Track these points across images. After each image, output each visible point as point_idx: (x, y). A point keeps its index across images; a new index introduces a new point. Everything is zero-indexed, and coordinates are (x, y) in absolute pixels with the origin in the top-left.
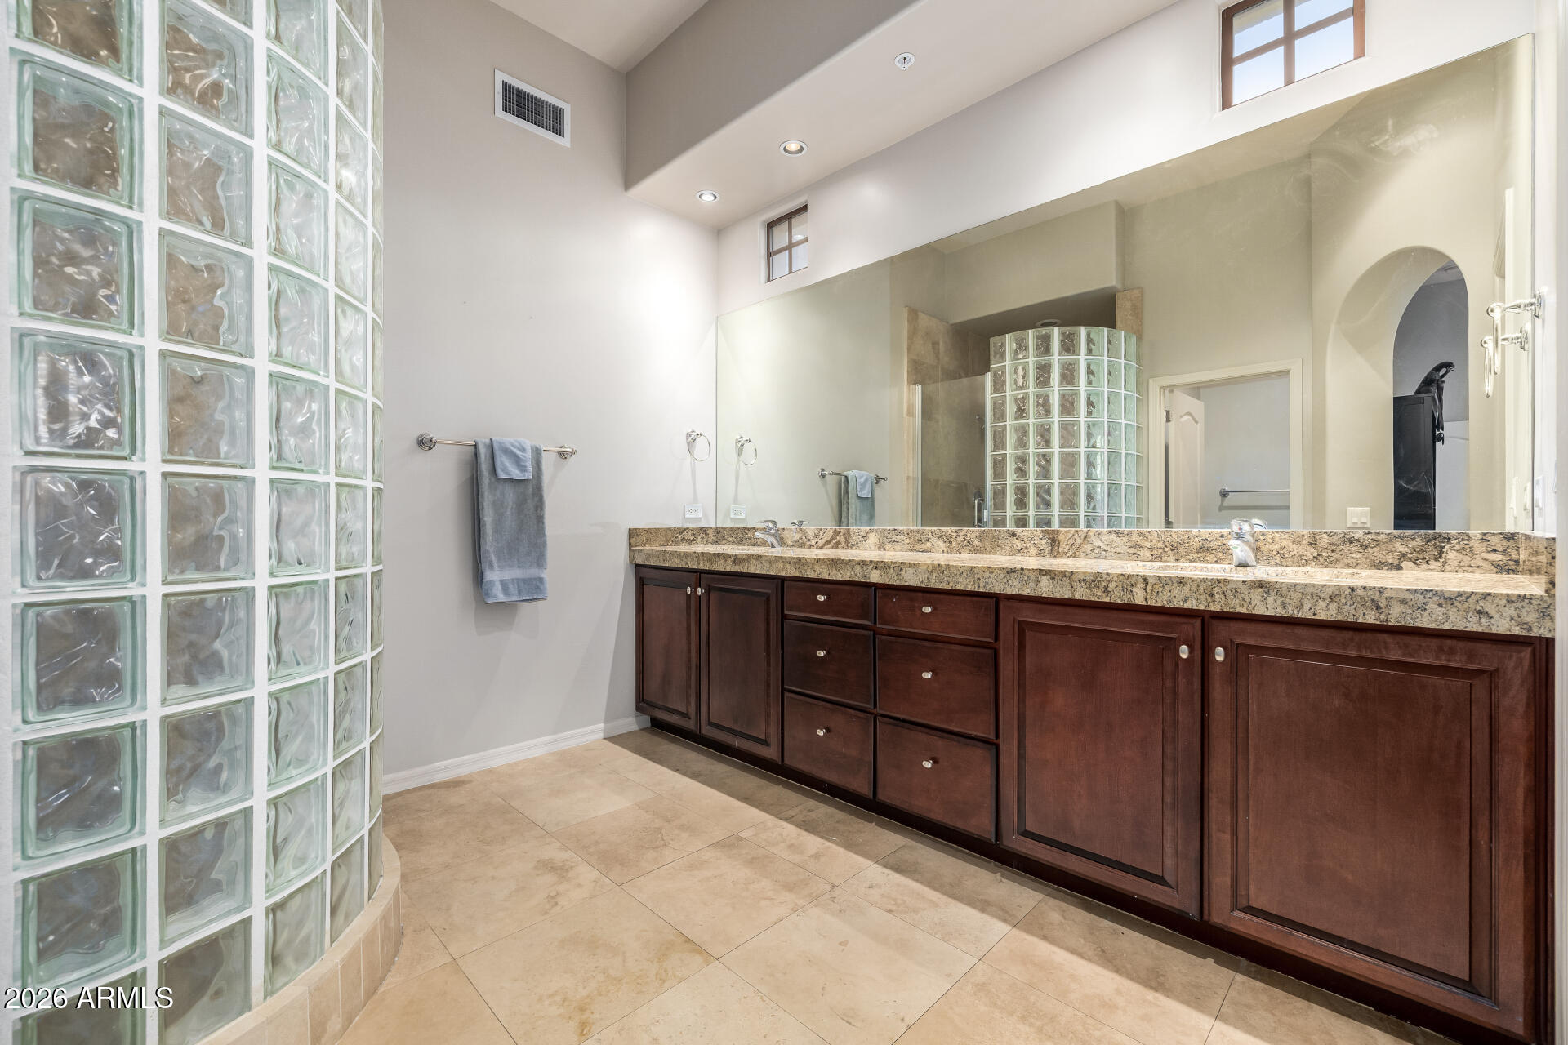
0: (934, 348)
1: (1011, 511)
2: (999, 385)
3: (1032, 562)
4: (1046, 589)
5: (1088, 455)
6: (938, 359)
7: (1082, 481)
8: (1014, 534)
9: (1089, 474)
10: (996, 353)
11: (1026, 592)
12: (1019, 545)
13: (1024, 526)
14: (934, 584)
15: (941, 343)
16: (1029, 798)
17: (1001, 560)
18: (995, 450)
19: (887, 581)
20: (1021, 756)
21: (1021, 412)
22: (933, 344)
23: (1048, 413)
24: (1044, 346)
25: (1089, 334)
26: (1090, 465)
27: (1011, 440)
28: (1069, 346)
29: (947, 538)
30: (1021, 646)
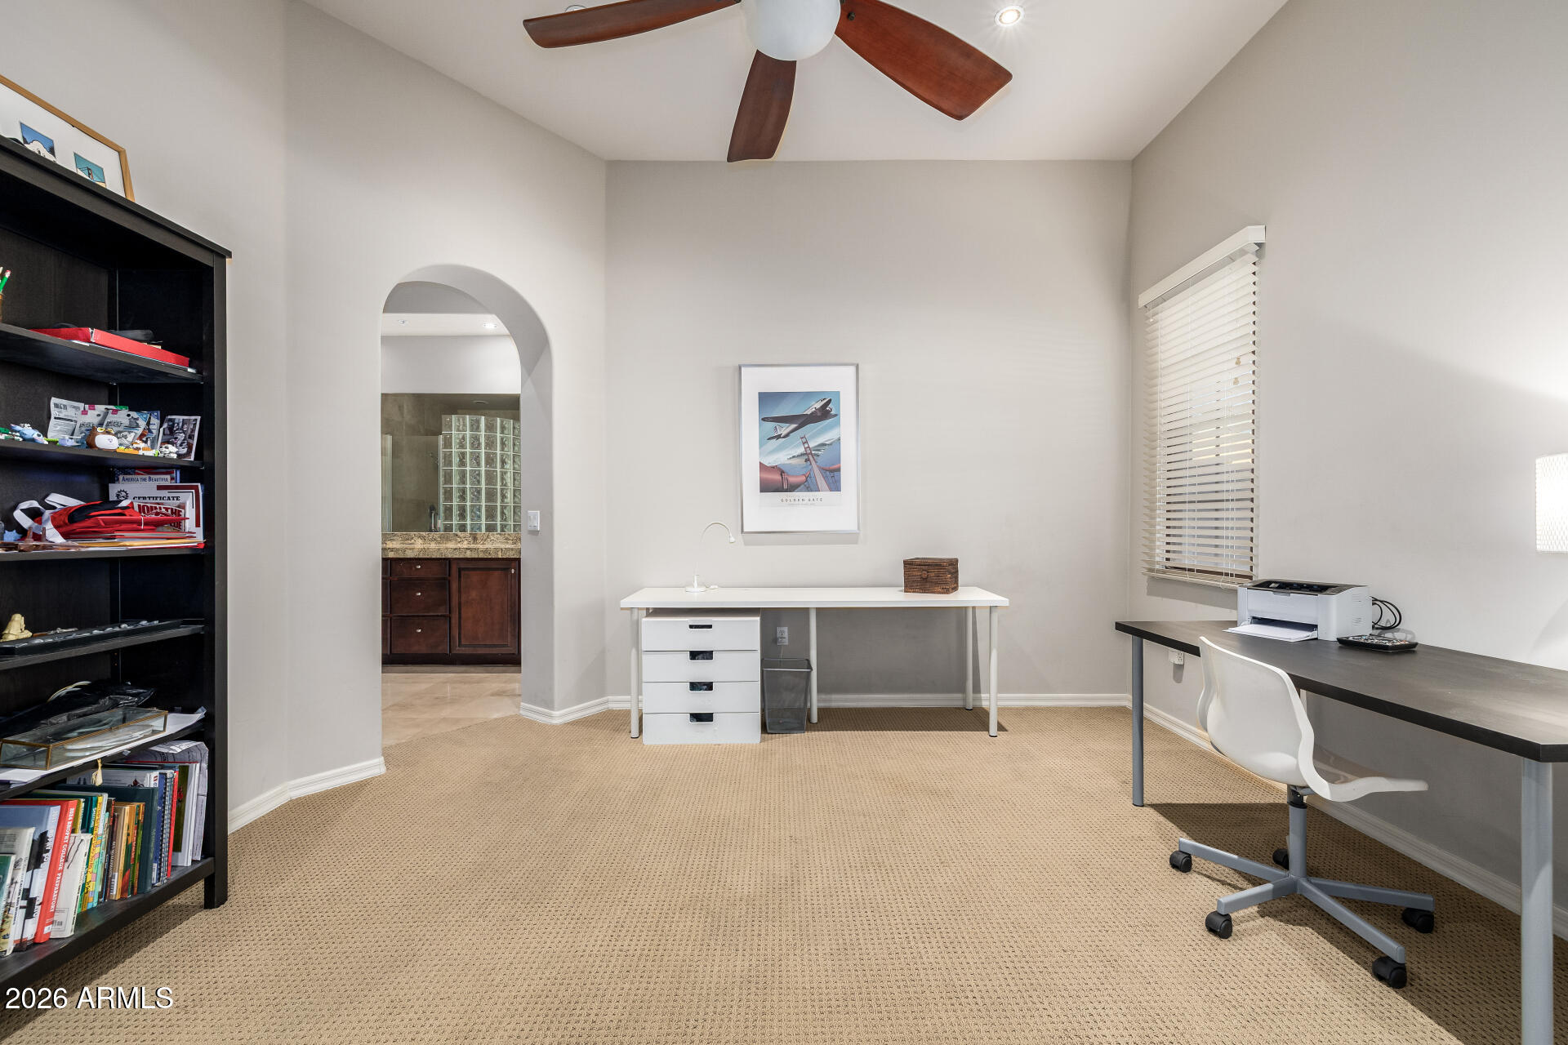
0: (400, 410)
1: (455, 522)
2: (448, 444)
3: (465, 545)
4: (469, 555)
5: (502, 490)
6: (403, 417)
7: (499, 504)
8: (457, 535)
9: (502, 501)
10: (446, 425)
11: (461, 556)
12: (459, 540)
13: (464, 531)
14: (421, 556)
15: (405, 406)
16: (463, 632)
17: (451, 545)
18: (445, 484)
19: (398, 556)
20: (460, 618)
21: (462, 463)
22: (399, 407)
23: (479, 464)
24: (475, 426)
25: (502, 422)
26: (504, 496)
27: (456, 478)
28: (490, 427)
29: (423, 538)
30: (460, 576)
